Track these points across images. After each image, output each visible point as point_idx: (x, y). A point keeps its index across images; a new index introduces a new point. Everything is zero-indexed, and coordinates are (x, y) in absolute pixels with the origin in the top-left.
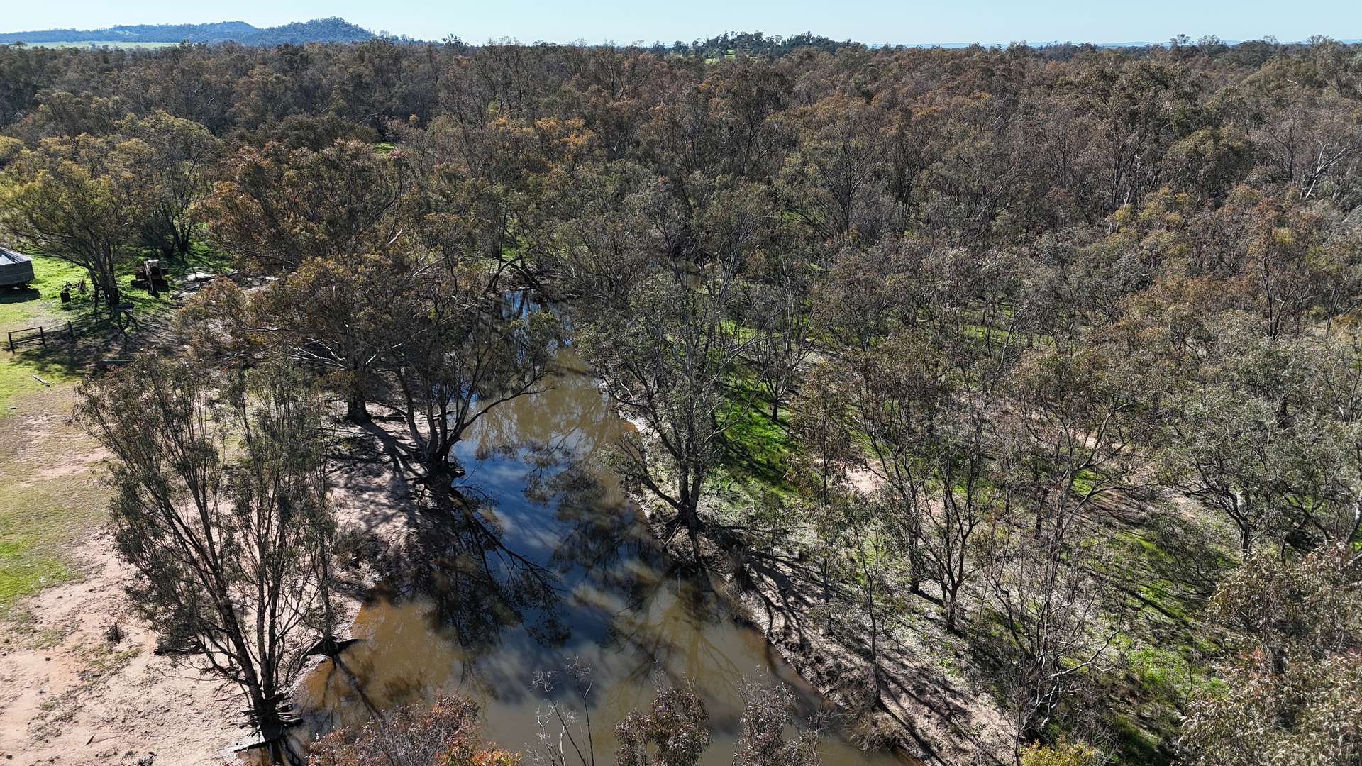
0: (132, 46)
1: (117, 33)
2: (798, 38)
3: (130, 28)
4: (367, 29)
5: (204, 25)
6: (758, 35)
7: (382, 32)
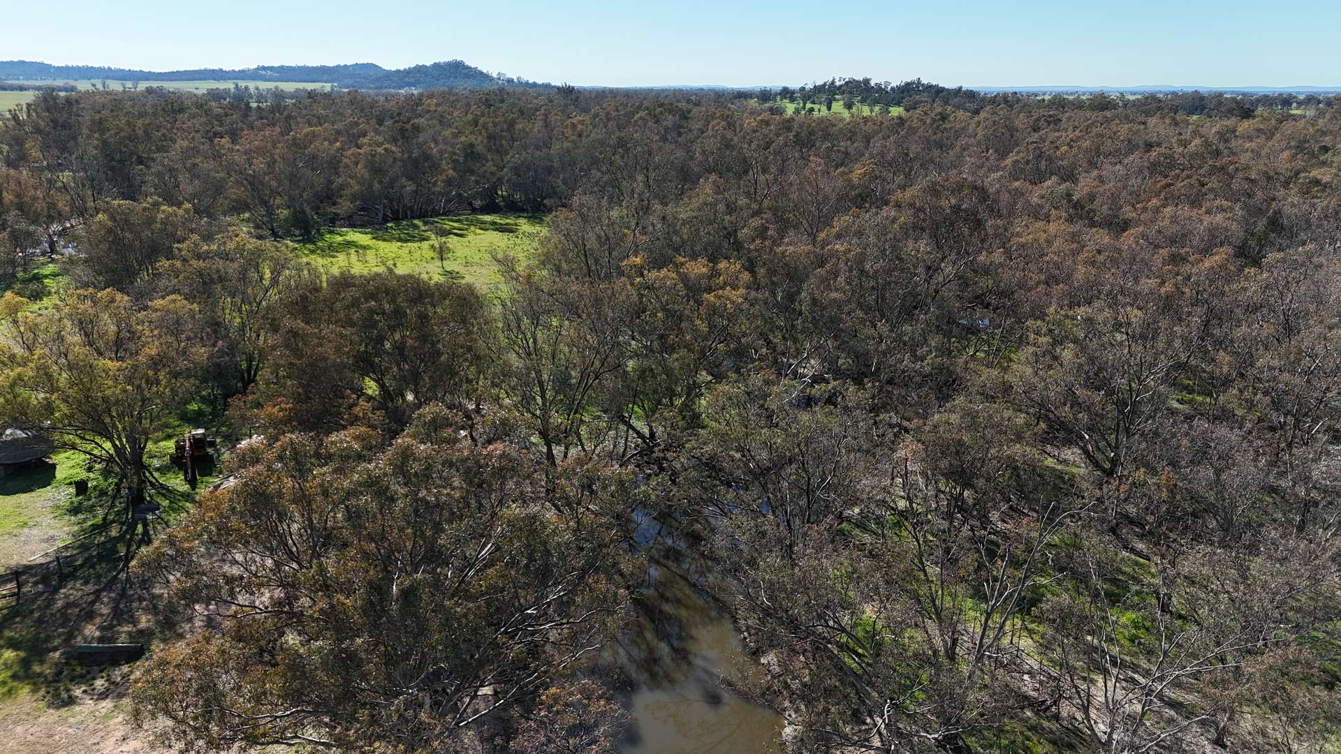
0: (271, 85)
1: (259, 73)
2: (908, 84)
3: (271, 68)
4: (485, 71)
5: (338, 66)
6: (867, 81)
7: (499, 74)
